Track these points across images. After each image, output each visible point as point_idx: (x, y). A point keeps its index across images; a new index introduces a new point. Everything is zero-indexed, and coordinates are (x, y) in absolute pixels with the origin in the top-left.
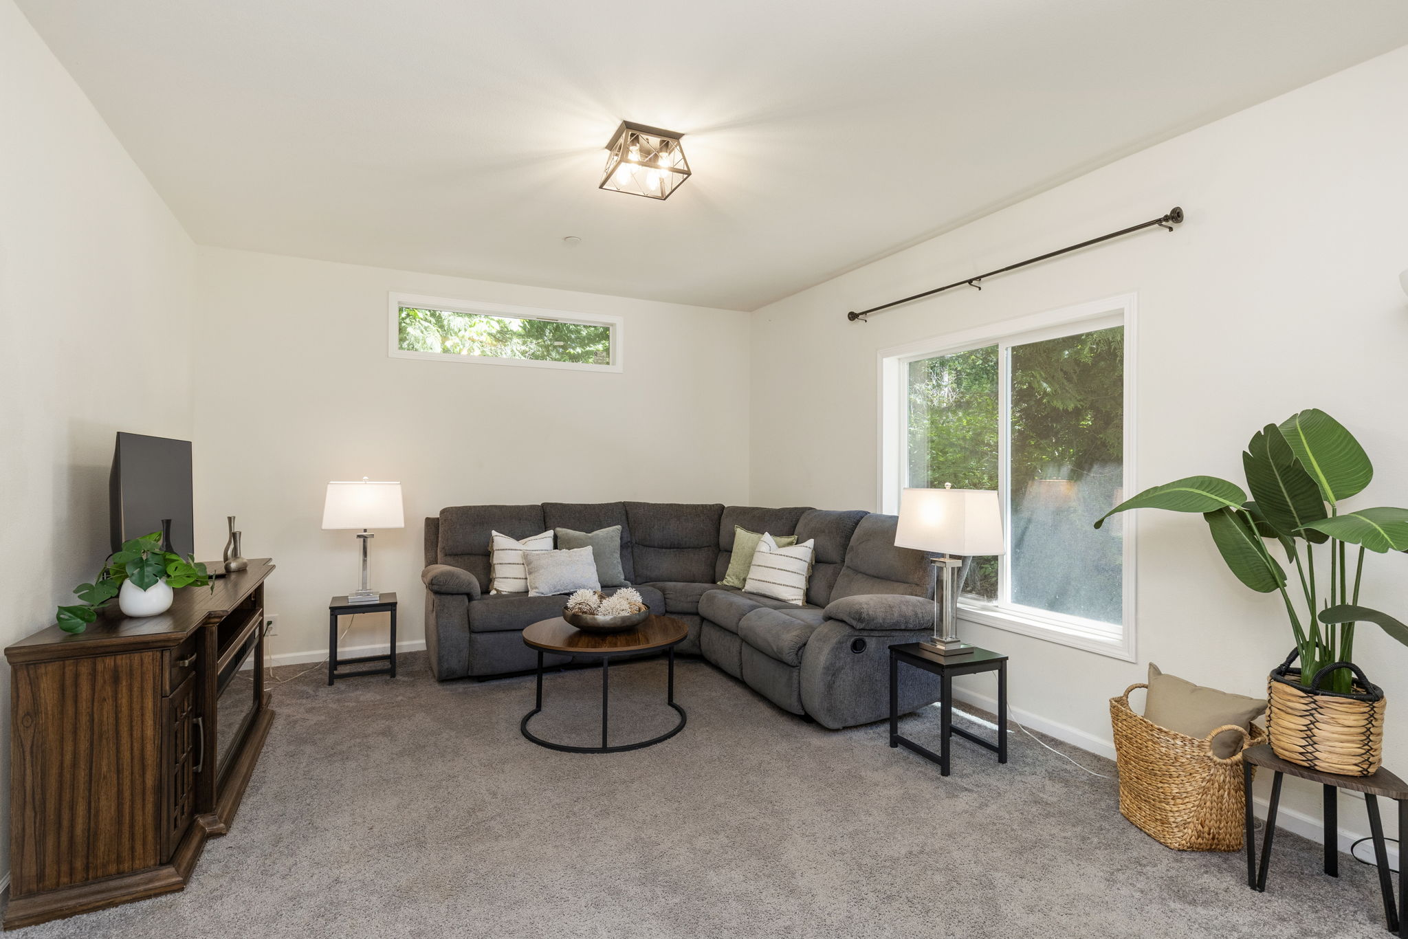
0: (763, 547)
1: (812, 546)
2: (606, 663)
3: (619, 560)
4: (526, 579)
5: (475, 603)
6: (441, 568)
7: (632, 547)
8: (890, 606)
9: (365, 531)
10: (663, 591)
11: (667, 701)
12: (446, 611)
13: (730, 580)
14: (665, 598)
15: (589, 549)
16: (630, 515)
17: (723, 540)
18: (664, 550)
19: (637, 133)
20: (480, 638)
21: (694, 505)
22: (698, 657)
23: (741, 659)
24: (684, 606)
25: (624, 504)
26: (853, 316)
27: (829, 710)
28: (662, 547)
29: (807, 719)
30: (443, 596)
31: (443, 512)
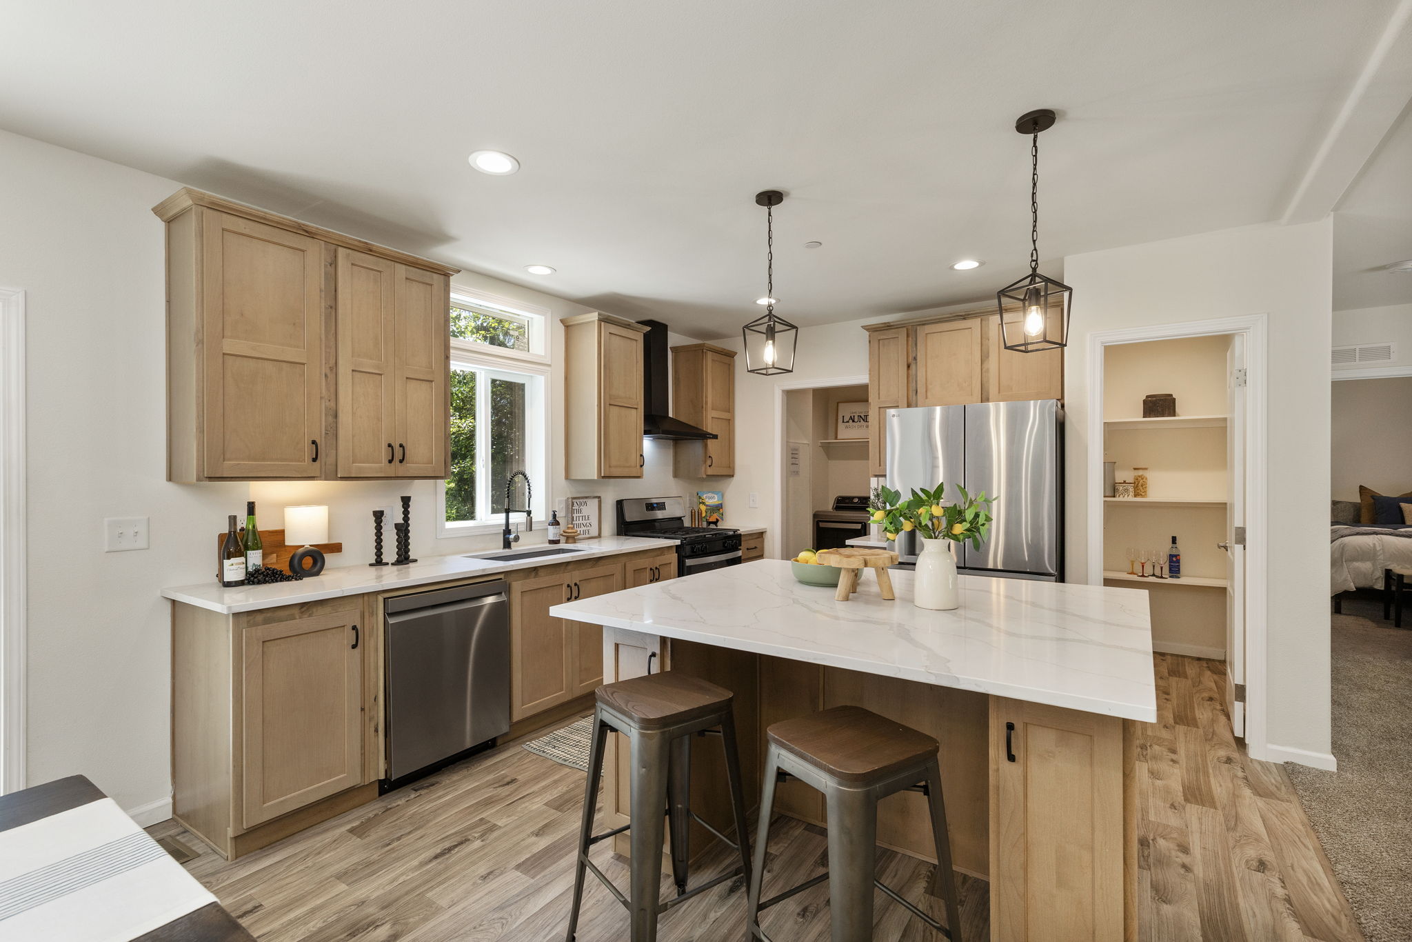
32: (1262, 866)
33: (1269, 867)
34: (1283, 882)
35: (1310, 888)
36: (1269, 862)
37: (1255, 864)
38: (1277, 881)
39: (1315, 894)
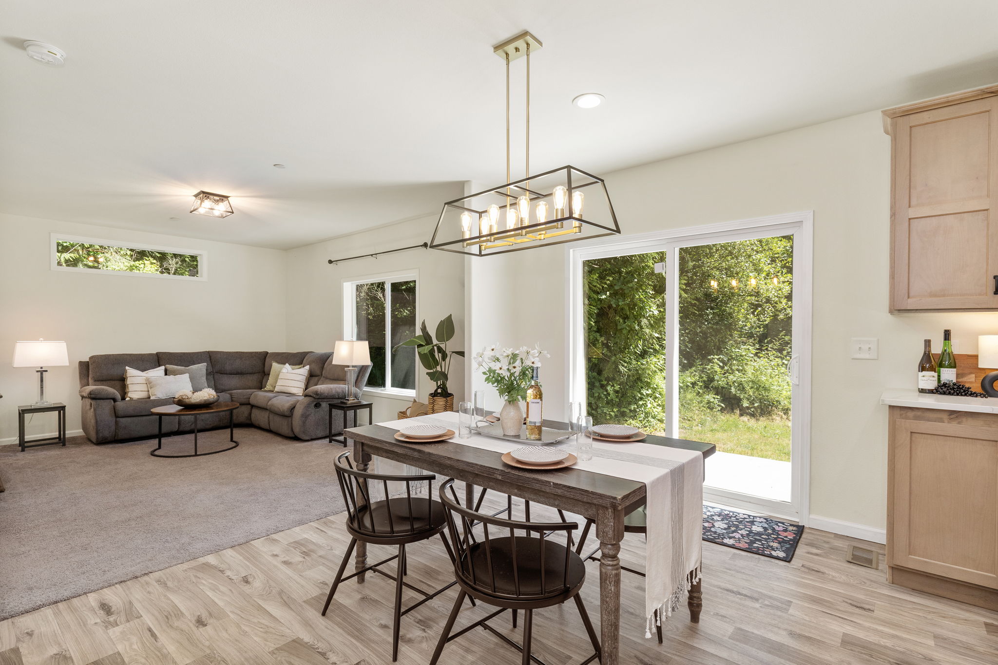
0: (284, 370)
1: (308, 369)
2: (196, 431)
3: (205, 381)
4: (149, 391)
5: (118, 403)
6: (91, 388)
7: (214, 375)
8: (331, 389)
9: (41, 368)
10: (231, 395)
11: (230, 439)
12: (100, 407)
13: (268, 387)
14: (232, 398)
15: (187, 375)
16: (212, 358)
17: (266, 369)
18: (233, 376)
19: (208, 195)
20: (121, 420)
21: (251, 352)
22: (249, 425)
23: (269, 421)
24: (243, 400)
25: (208, 352)
26: (330, 262)
27: (304, 432)
28: (231, 374)
29: (296, 438)
30: (98, 400)
31: (91, 358)
32: (246, 581)
33: (242, 582)
34: (230, 579)
35: (217, 585)
36: (245, 586)
37: (250, 580)
38: (233, 577)
39: (212, 583)
